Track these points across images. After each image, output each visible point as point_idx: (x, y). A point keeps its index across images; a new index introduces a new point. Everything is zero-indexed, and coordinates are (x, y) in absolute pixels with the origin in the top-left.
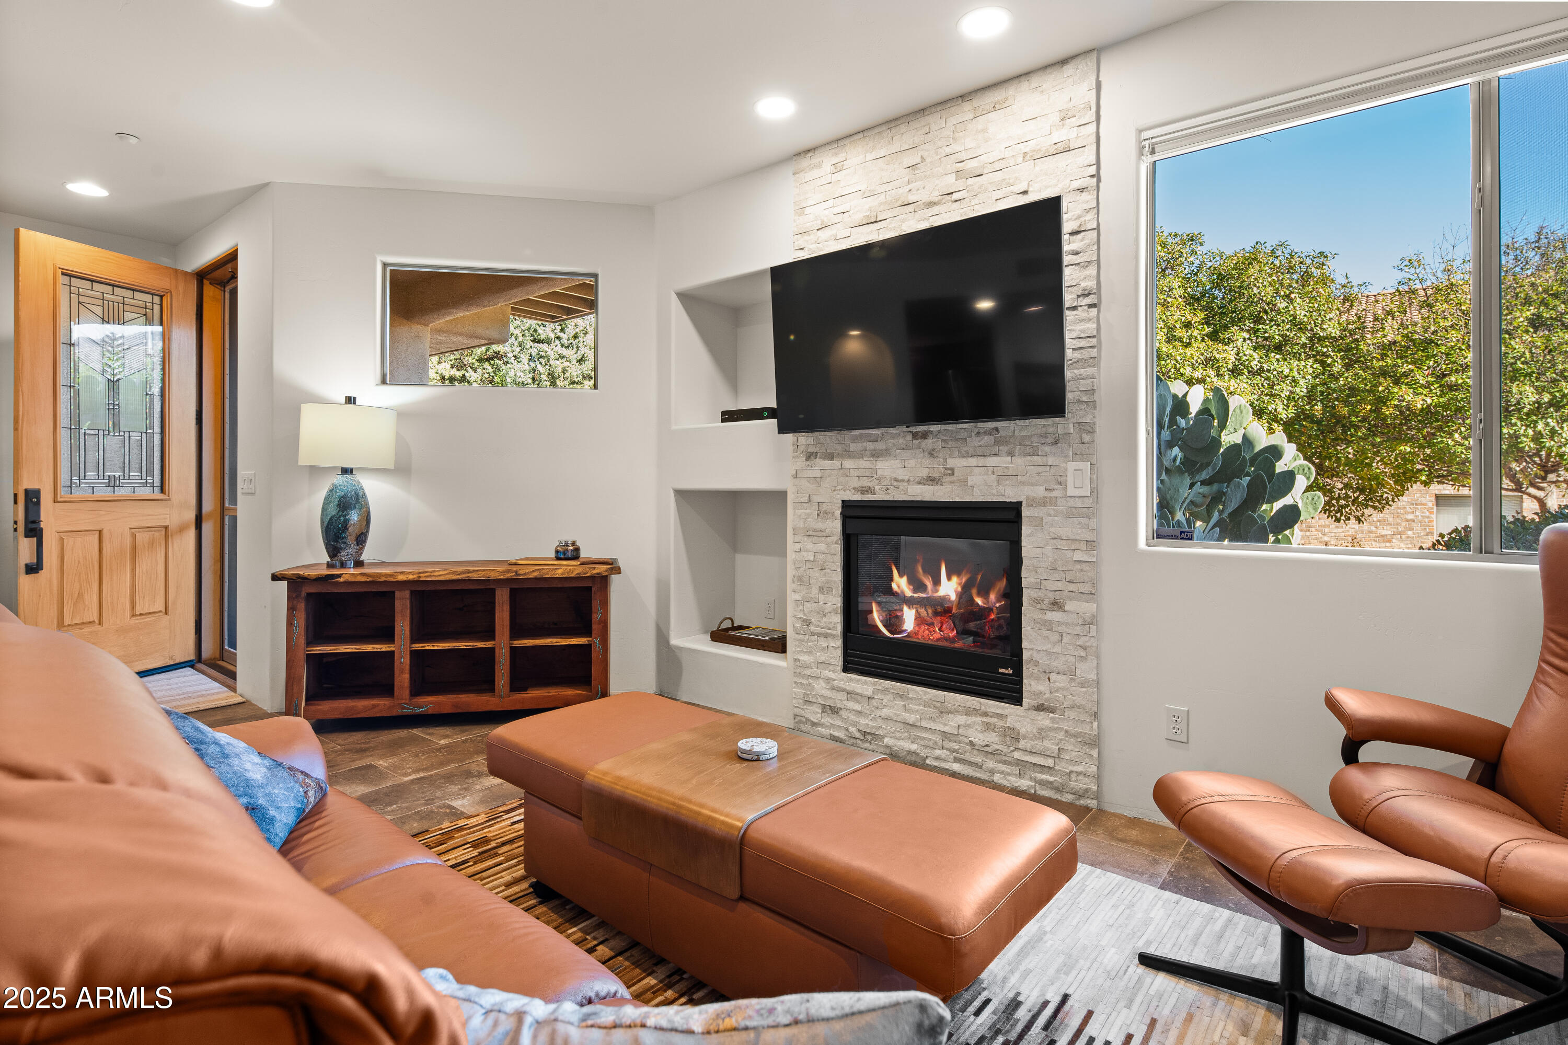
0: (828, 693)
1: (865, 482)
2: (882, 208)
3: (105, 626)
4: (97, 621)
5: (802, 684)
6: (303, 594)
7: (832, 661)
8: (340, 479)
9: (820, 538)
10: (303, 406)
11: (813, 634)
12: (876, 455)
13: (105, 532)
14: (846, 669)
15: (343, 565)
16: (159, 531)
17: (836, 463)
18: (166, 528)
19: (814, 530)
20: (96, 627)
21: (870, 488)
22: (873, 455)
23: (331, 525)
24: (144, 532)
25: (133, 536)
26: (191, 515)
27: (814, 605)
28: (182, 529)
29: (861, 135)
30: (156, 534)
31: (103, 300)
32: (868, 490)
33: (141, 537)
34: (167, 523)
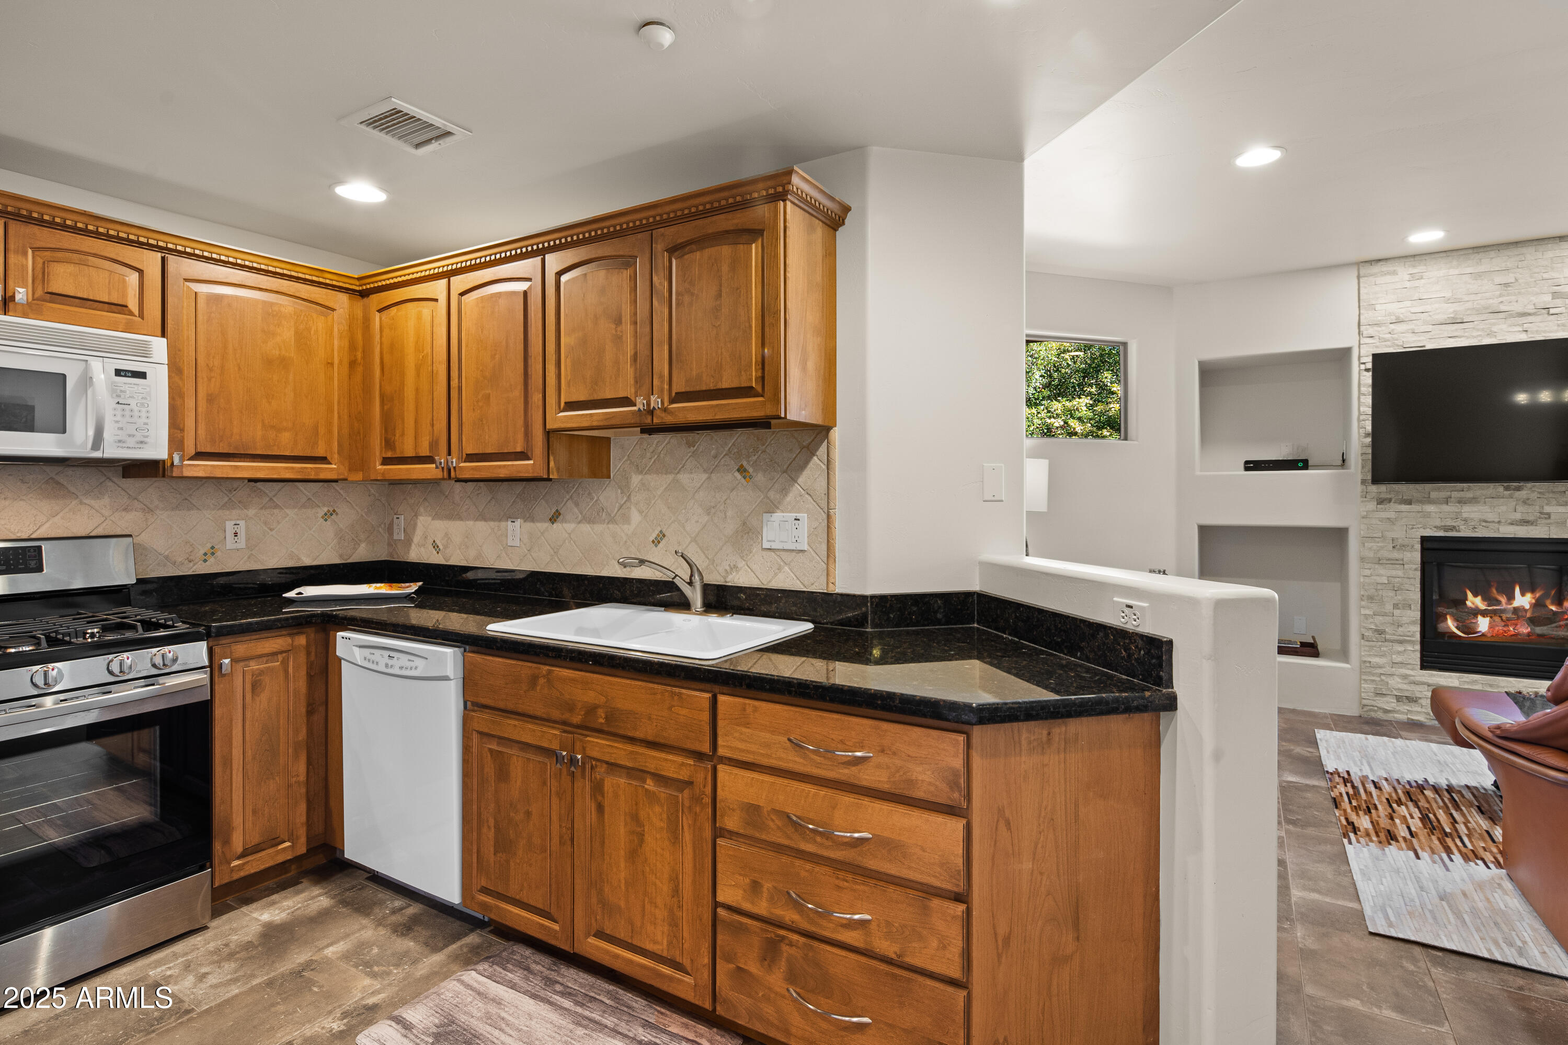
0: (1405, 687)
1: (1450, 523)
2: (1469, 312)
5: (1373, 681)
7: (1410, 661)
9: (1394, 566)
11: (1386, 640)
12: (1461, 501)
14: (1423, 667)
17: (1415, 507)
19: (1389, 560)
21: (1454, 527)
22: (1459, 502)
27: (1387, 618)
29: (1444, 255)
32: (1453, 528)
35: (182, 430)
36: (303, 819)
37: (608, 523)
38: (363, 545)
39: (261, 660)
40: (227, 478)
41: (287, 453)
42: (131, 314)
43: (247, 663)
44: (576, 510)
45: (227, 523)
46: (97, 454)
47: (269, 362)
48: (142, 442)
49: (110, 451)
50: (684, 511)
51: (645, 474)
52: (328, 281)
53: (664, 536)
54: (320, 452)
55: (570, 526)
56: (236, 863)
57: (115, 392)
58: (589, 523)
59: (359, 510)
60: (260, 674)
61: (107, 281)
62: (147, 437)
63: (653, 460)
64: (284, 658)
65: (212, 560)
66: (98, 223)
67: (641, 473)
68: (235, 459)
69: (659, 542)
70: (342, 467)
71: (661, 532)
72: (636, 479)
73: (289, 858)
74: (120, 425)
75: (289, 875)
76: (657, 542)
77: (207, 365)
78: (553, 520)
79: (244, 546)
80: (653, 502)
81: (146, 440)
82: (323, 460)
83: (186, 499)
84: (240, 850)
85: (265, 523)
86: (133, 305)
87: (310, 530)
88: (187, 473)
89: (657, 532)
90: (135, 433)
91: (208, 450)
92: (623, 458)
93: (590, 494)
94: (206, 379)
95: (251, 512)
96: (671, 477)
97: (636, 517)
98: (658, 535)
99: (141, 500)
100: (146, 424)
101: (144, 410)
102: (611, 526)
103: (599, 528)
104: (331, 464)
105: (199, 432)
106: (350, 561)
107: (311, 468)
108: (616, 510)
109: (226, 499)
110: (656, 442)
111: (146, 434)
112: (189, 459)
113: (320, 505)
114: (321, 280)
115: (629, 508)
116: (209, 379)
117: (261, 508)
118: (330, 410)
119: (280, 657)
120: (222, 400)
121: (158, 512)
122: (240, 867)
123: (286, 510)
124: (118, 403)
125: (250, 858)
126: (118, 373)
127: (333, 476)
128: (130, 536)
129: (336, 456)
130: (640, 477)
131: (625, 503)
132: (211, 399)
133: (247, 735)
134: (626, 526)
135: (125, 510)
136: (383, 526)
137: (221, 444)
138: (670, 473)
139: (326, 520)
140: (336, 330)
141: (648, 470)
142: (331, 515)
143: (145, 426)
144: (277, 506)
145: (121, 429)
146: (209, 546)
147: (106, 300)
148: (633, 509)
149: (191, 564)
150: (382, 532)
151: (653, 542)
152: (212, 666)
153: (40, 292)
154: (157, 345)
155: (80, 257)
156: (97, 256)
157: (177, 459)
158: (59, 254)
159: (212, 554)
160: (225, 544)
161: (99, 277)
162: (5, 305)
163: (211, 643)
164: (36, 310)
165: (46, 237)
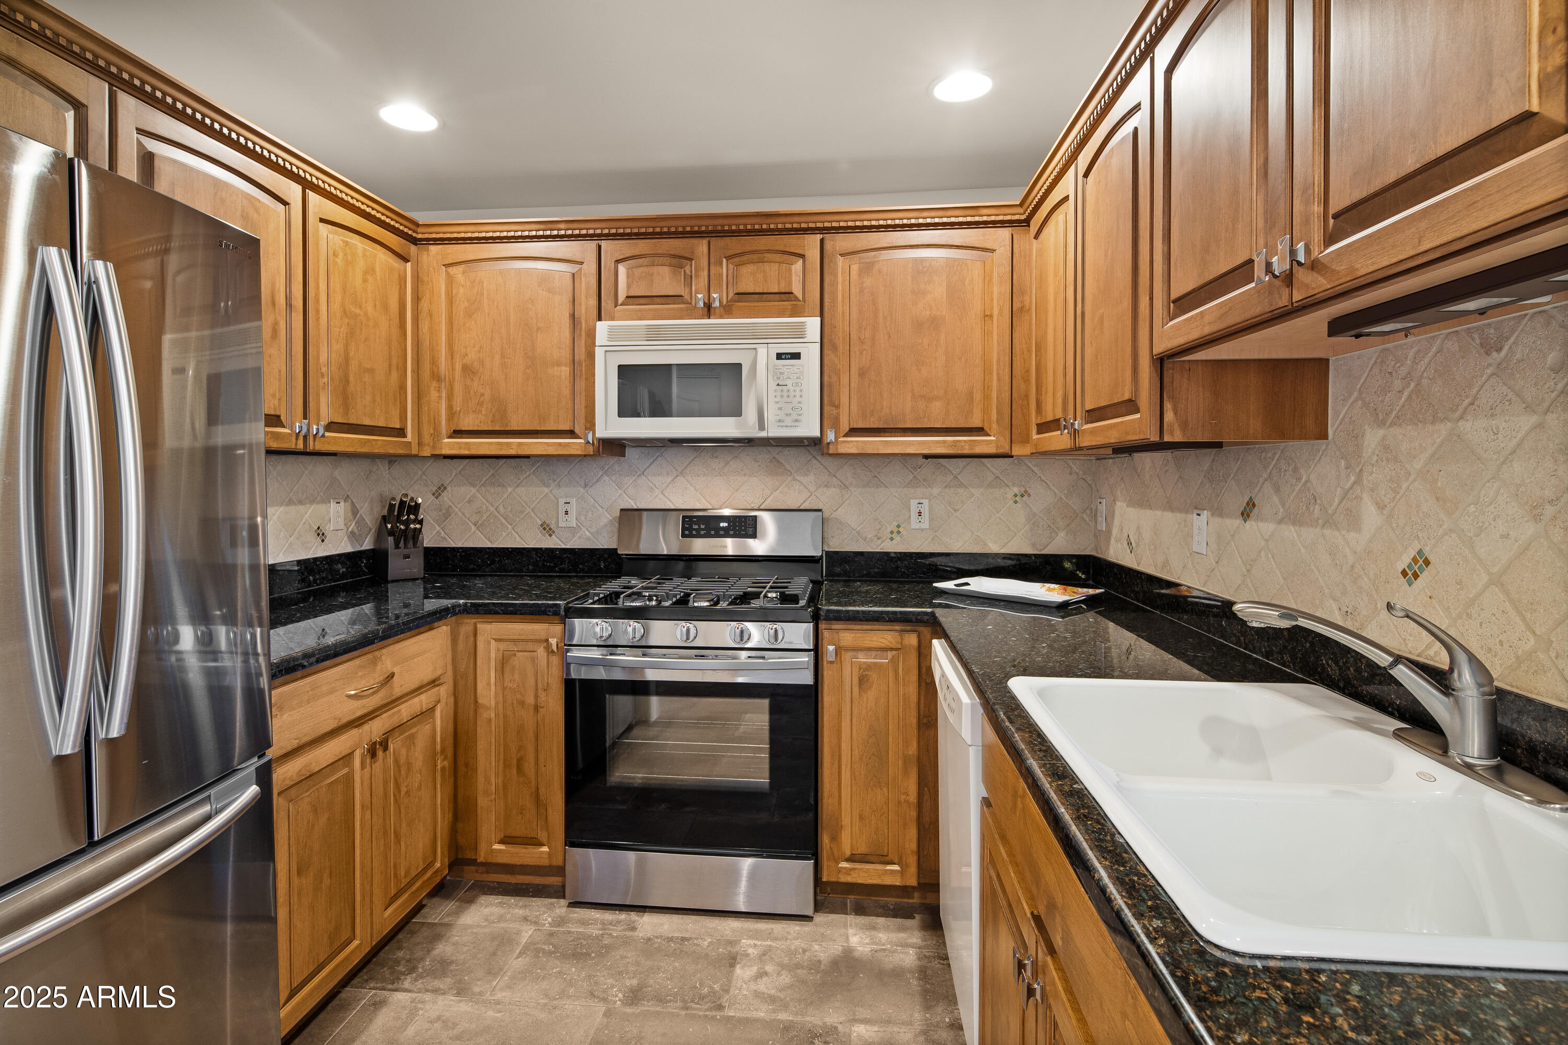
35: (838, 407)
36: (914, 846)
37: (1323, 526)
38: (1062, 534)
39: (869, 653)
40: (878, 454)
41: (937, 425)
42: (797, 299)
43: (855, 653)
44: (1275, 499)
45: (912, 501)
46: (763, 434)
47: (918, 325)
48: (797, 421)
49: (774, 431)
50: (1472, 509)
51: (1391, 425)
52: (985, 218)
53: (1427, 562)
54: (976, 422)
55: (1267, 527)
56: (844, 865)
57: (778, 375)
58: (1294, 524)
59: (1057, 492)
60: (866, 669)
61: (777, 272)
62: (800, 415)
63: (1406, 393)
64: (893, 656)
65: (897, 538)
66: (769, 221)
67: (1381, 423)
68: (886, 434)
69: (1416, 576)
70: (1002, 439)
71: (1420, 552)
72: (1372, 438)
73: (898, 884)
74: (779, 406)
75: (911, 901)
76: (1411, 575)
77: (860, 339)
78: (1245, 515)
79: (928, 527)
80: (1404, 486)
81: (799, 418)
82: (980, 431)
83: (876, 477)
84: (848, 853)
85: (950, 503)
86: (797, 290)
87: (998, 512)
88: (842, 449)
89: (1412, 553)
90: (791, 411)
91: (860, 426)
92: (1350, 394)
93: (1295, 470)
94: (858, 353)
95: (935, 491)
96: (1443, 429)
97: (1370, 516)
98: (1415, 560)
99: (839, 477)
100: (800, 403)
101: (798, 389)
102: (1327, 532)
103: (1310, 533)
104: (989, 435)
105: (852, 408)
106: (1044, 552)
107: (965, 441)
108: (1337, 500)
109: (911, 476)
110: (1411, 354)
111: (801, 412)
112: (844, 436)
113: (1010, 484)
114: (977, 219)
115: (1359, 498)
116: (861, 353)
117: (946, 487)
118: (987, 370)
119: (890, 654)
120: (873, 373)
121: (852, 489)
122: (848, 871)
123: (971, 490)
124: (778, 385)
125: (857, 865)
126: (779, 356)
127: (991, 450)
128: (820, 510)
129: (995, 426)
130: (1381, 432)
131: (1351, 488)
132: (862, 374)
133: (854, 732)
134: (1352, 535)
135: (826, 486)
136: (1088, 512)
137: (872, 419)
138: (1445, 419)
139: (1016, 502)
140: (995, 274)
141: (1397, 417)
142: (1022, 496)
143: (799, 405)
144: (961, 485)
145: (780, 409)
146: (895, 524)
147: (776, 290)
148: (1366, 498)
149: (880, 541)
150: (1087, 519)
151: (1404, 573)
152: (817, 651)
153: (731, 295)
154: (813, 324)
155: (759, 257)
156: (769, 251)
157: (830, 436)
158: (745, 258)
159: (899, 532)
160: (909, 523)
161: (772, 270)
162: (709, 311)
163: (822, 625)
164: (727, 310)
165: (735, 245)
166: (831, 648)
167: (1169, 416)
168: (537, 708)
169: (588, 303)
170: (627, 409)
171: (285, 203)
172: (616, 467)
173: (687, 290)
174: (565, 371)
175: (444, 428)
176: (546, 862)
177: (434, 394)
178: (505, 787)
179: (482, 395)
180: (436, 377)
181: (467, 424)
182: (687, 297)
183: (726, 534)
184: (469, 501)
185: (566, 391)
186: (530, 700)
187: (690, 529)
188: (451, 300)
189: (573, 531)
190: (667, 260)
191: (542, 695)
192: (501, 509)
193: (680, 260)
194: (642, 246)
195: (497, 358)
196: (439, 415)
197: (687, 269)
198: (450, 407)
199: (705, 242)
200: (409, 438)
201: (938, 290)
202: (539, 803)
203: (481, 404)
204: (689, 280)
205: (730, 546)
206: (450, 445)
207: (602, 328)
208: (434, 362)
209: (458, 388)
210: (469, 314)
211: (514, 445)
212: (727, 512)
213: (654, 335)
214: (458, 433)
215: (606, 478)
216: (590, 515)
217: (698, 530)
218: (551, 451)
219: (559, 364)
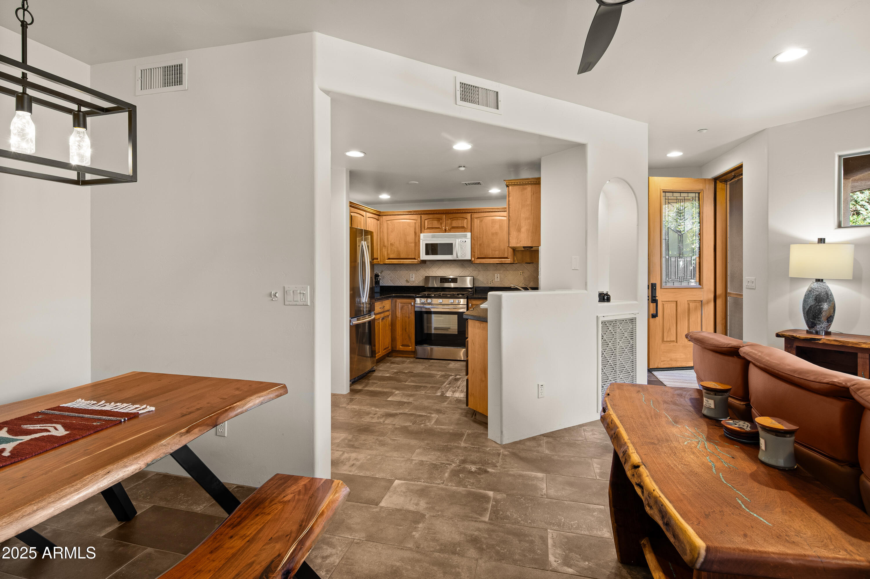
3: (678, 344)
4: (675, 341)
6: (794, 346)
8: (816, 285)
10: (791, 245)
13: (678, 302)
15: (817, 333)
16: (698, 302)
18: (701, 301)
20: (675, 344)
23: (811, 310)
24: (693, 303)
25: (689, 304)
26: (712, 296)
28: (708, 302)
30: (698, 304)
31: (677, 200)
33: (692, 305)
34: (702, 299)
35: (475, 253)
38: (532, 282)
40: (484, 263)
41: (497, 257)
42: (465, 228)
45: (495, 274)
46: (458, 259)
47: (493, 234)
48: (465, 256)
49: (460, 258)
54: (505, 256)
57: (461, 246)
59: (531, 272)
66: (459, 211)
68: (486, 259)
77: (480, 237)
79: (499, 281)
82: (507, 258)
83: (487, 268)
85: (505, 275)
86: (465, 226)
88: (476, 262)
90: (464, 254)
91: (480, 257)
95: (501, 272)
101: (466, 249)
104: (509, 259)
105: (478, 253)
107: (505, 260)
109: (495, 268)
111: (466, 254)
112: (476, 259)
116: (480, 240)
117: (504, 271)
120: (483, 245)
123: (510, 271)
124: (461, 248)
126: (461, 242)
127: (510, 262)
128: (472, 276)
129: (510, 257)
132: (480, 245)
137: (483, 255)
139: (521, 275)
142: (522, 273)
143: (466, 252)
144: (507, 270)
145: (462, 253)
146: (491, 280)
147: (460, 226)
149: (488, 284)
152: (467, 305)
153: (451, 227)
154: (469, 234)
155: (457, 219)
156: (459, 217)
157: (473, 259)
158: (454, 219)
159: (492, 282)
160: (495, 280)
161: (460, 222)
162: (445, 231)
163: (469, 300)
164: (450, 231)
165: (451, 216)
166: (470, 304)
167: (515, 259)
168: (409, 317)
169: (418, 230)
170: (427, 253)
171: (363, 216)
172: (424, 266)
173: (441, 226)
174: (413, 245)
175: (386, 258)
176: (411, 350)
177: (384, 250)
178: (402, 334)
179: (395, 250)
180: (384, 246)
181: (391, 257)
182: (441, 228)
183: (450, 282)
184: (389, 275)
185: (414, 249)
186: (408, 316)
187: (442, 281)
188: (388, 229)
189: (414, 282)
190: (436, 219)
191: (410, 315)
192: (396, 277)
193: (439, 220)
194: (431, 216)
195: (398, 242)
196: (385, 255)
197: (441, 221)
198: (387, 253)
199: (445, 215)
200: (379, 260)
201: (497, 226)
202: (410, 338)
203: (394, 252)
204: (441, 224)
205: (452, 285)
206: (387, 261)
207: (422, 235)
208: (384, 243)
209: (389, 248)
210: (392, 232)
211: (402, 261)
212: (451, 277)
213: (433, 237)
214: (389, 259)
215: (421, 269)
216: (418, 278)
217: (444, 281)
218: (410, 263)
219: (412, 243)
